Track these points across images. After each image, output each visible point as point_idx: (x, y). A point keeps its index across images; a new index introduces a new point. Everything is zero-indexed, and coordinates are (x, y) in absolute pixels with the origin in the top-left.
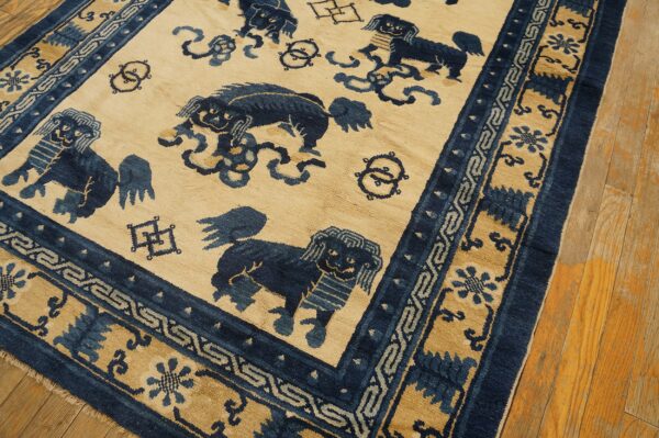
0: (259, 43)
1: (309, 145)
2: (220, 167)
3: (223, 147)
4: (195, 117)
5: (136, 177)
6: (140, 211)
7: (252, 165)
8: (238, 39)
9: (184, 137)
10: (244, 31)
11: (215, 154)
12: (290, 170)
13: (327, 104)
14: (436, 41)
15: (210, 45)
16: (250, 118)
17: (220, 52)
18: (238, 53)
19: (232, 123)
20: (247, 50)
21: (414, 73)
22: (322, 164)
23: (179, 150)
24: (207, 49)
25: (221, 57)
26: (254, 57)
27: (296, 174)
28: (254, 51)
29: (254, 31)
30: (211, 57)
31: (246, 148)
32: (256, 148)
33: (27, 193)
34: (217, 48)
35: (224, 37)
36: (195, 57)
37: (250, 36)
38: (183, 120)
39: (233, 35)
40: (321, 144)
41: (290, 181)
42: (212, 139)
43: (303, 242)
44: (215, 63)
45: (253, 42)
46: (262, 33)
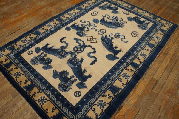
0: (109, 36)
1: (104, 18)
2: (117, 18)
3: (117, 20)
4: (121, 25)
5: (130, 19)
6: (128, 16)
7: (113, 18)
8: (114, 37)
9: (123, 23)
10: (112, 39)
11: (118, 20)
12: (107, 16)
13: (99, 23)
14: (74, 30)
15: (120, 37)
16: (113, 23)
17: (118, 35)
18: (114, 34)
19: (115, 23)
20: (112, 35)
21: (82, 25)
22: (103, 16)
23: (124, 21)
24: (120, 36)
25: (117, 34)
26: (111, 33)
27: (106, 15)
28: (111, 34)
29: (110, 38)
30: (119, 34)
31: (114, 19)
32: (112, 19)
33: (146, 21)
34: (118, 36)
35: (117, 38)
36: (122, 35)
37: (111, 37)
38: (124, 25)
39: (115, 38)
40: (102, 18)
41: (108, 15)
42: (118, 21)
43: (107, 9)
44: (118, 33)
45: (111, 36)
46: (109, 37)
